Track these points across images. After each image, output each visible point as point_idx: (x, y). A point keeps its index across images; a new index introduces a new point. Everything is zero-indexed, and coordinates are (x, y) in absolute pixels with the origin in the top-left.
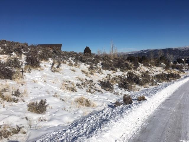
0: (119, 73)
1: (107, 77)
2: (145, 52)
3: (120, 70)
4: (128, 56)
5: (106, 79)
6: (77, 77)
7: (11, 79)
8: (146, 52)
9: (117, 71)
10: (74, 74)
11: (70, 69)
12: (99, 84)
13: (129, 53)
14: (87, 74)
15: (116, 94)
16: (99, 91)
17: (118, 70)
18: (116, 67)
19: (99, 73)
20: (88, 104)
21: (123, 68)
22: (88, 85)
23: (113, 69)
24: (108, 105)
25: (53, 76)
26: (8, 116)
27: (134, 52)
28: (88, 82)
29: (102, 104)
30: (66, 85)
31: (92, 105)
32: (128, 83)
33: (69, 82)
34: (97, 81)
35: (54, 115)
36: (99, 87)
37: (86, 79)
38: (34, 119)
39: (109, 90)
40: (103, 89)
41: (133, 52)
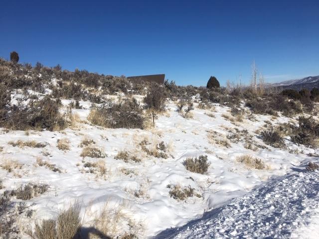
0: (282, 119)
1: (265, 126)
2: (312, 81)
3: (283, 114)
4: (282, 90)
5: (265, 128)
6: (221, 126)
7: (142, 129)
8: (314, 81)
9: (278, 116)
10: (214, 120)
11: (205, 114)
12: (259, 137)
13: (281, 83)
14: (232, 120)
15: (293, 152)
16: (263, 147)
17: (279, 113)
18: (274, 110)
19: (249, 119)
20: (259, 165)
21: (288, 110)
22: (242, 138)
23: (270, 113)
24: (291, 168)
25: (188, 124)
26: (169, 176)
27: (291, 81)
28: (241, 133)
29: (281, 166)
30: (213, 137)
31: (266, 167)
32: (309, 136)
33: (215, 132)
34: (253, 132)
35: (222, 177)
36: (261, 142)
37: (237, 130)
38: (200, 180)
39: (278, 147)
40: (268, 145)
41: (288, 82)
